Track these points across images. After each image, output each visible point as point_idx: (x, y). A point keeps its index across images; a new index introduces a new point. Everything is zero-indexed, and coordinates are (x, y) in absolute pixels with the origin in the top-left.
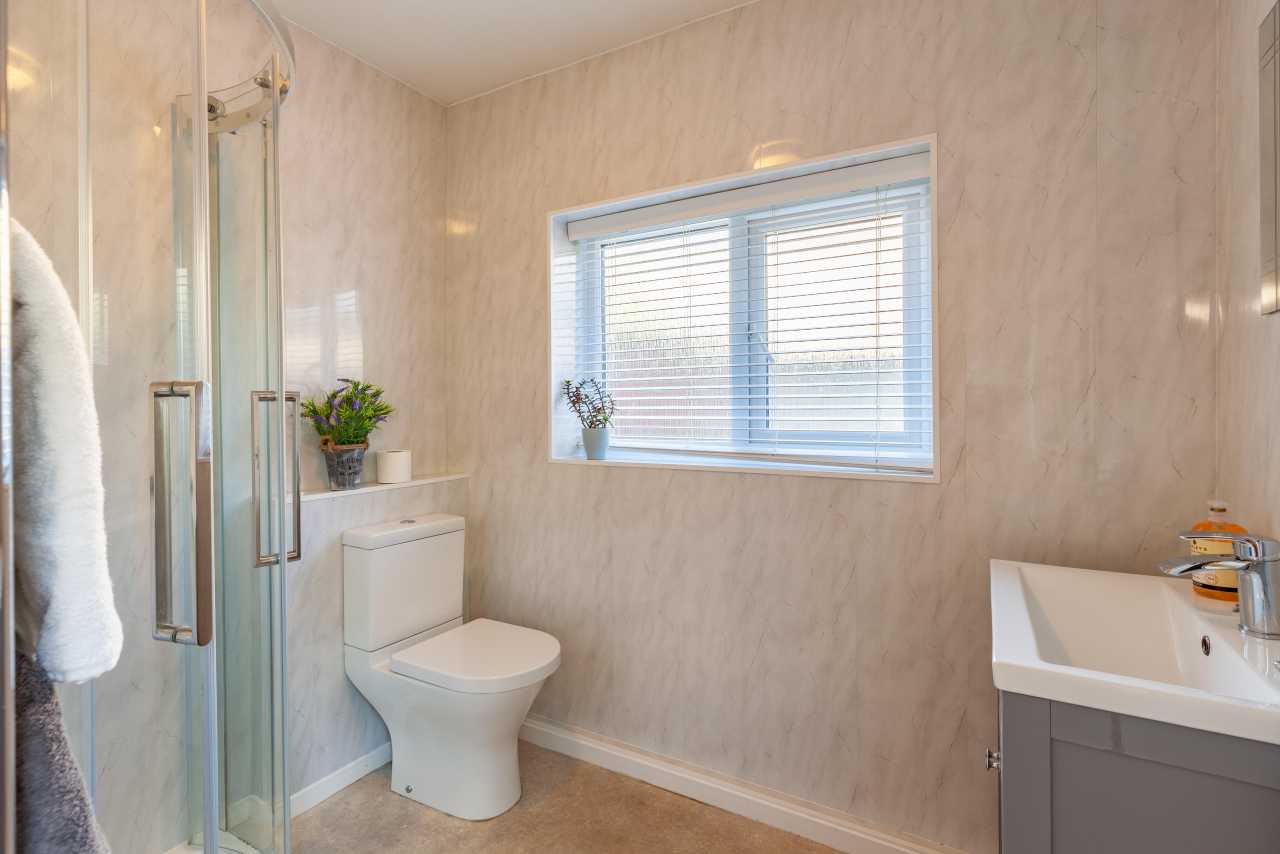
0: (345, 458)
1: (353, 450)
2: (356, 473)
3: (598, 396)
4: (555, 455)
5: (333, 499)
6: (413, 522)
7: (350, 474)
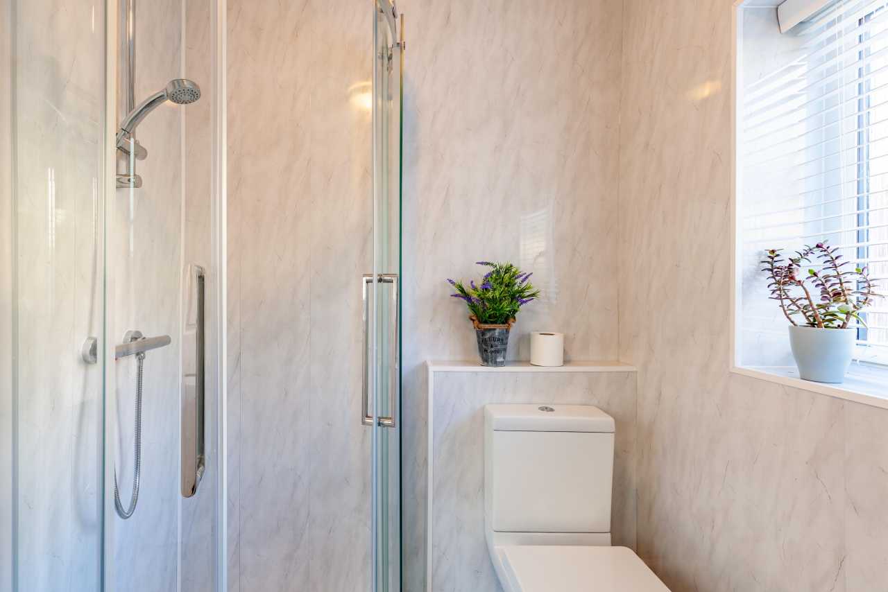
0: (488, 335)
1: (494, 329)
2: (497, 352)
3: (832, 272)
4: (741, 360)
5: (476, 373)
6: (552, 410)
7: (492, 352)
